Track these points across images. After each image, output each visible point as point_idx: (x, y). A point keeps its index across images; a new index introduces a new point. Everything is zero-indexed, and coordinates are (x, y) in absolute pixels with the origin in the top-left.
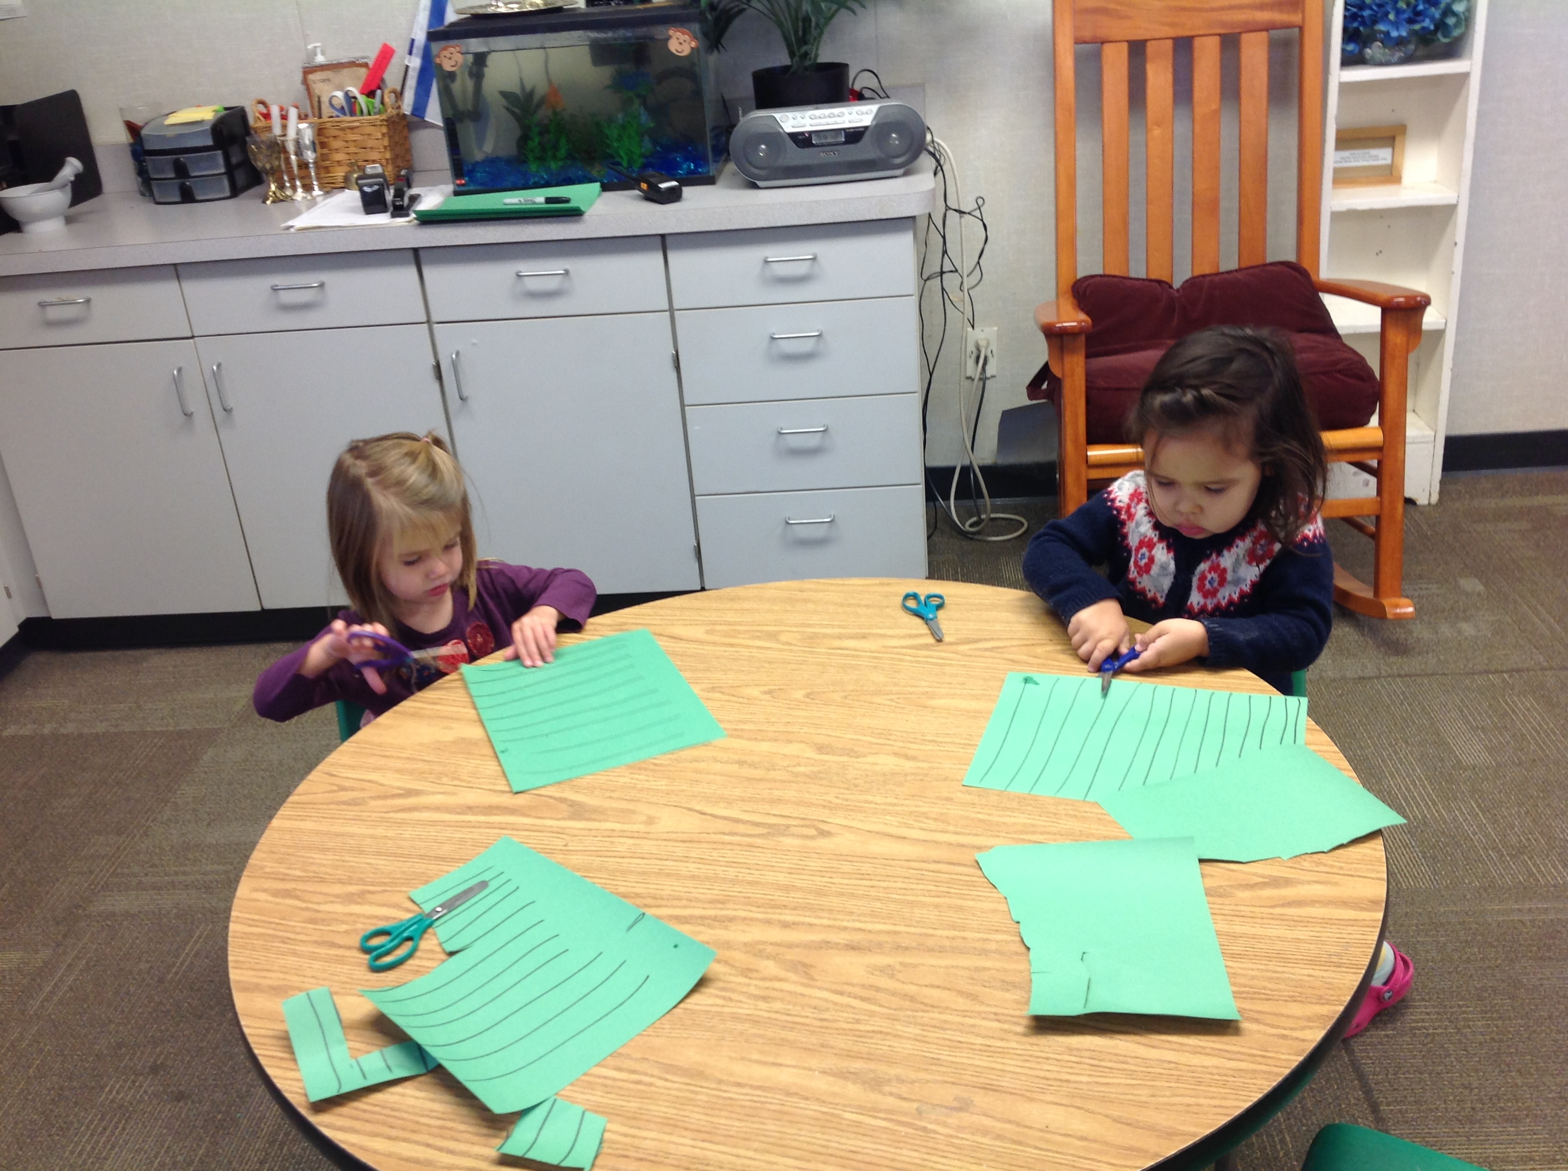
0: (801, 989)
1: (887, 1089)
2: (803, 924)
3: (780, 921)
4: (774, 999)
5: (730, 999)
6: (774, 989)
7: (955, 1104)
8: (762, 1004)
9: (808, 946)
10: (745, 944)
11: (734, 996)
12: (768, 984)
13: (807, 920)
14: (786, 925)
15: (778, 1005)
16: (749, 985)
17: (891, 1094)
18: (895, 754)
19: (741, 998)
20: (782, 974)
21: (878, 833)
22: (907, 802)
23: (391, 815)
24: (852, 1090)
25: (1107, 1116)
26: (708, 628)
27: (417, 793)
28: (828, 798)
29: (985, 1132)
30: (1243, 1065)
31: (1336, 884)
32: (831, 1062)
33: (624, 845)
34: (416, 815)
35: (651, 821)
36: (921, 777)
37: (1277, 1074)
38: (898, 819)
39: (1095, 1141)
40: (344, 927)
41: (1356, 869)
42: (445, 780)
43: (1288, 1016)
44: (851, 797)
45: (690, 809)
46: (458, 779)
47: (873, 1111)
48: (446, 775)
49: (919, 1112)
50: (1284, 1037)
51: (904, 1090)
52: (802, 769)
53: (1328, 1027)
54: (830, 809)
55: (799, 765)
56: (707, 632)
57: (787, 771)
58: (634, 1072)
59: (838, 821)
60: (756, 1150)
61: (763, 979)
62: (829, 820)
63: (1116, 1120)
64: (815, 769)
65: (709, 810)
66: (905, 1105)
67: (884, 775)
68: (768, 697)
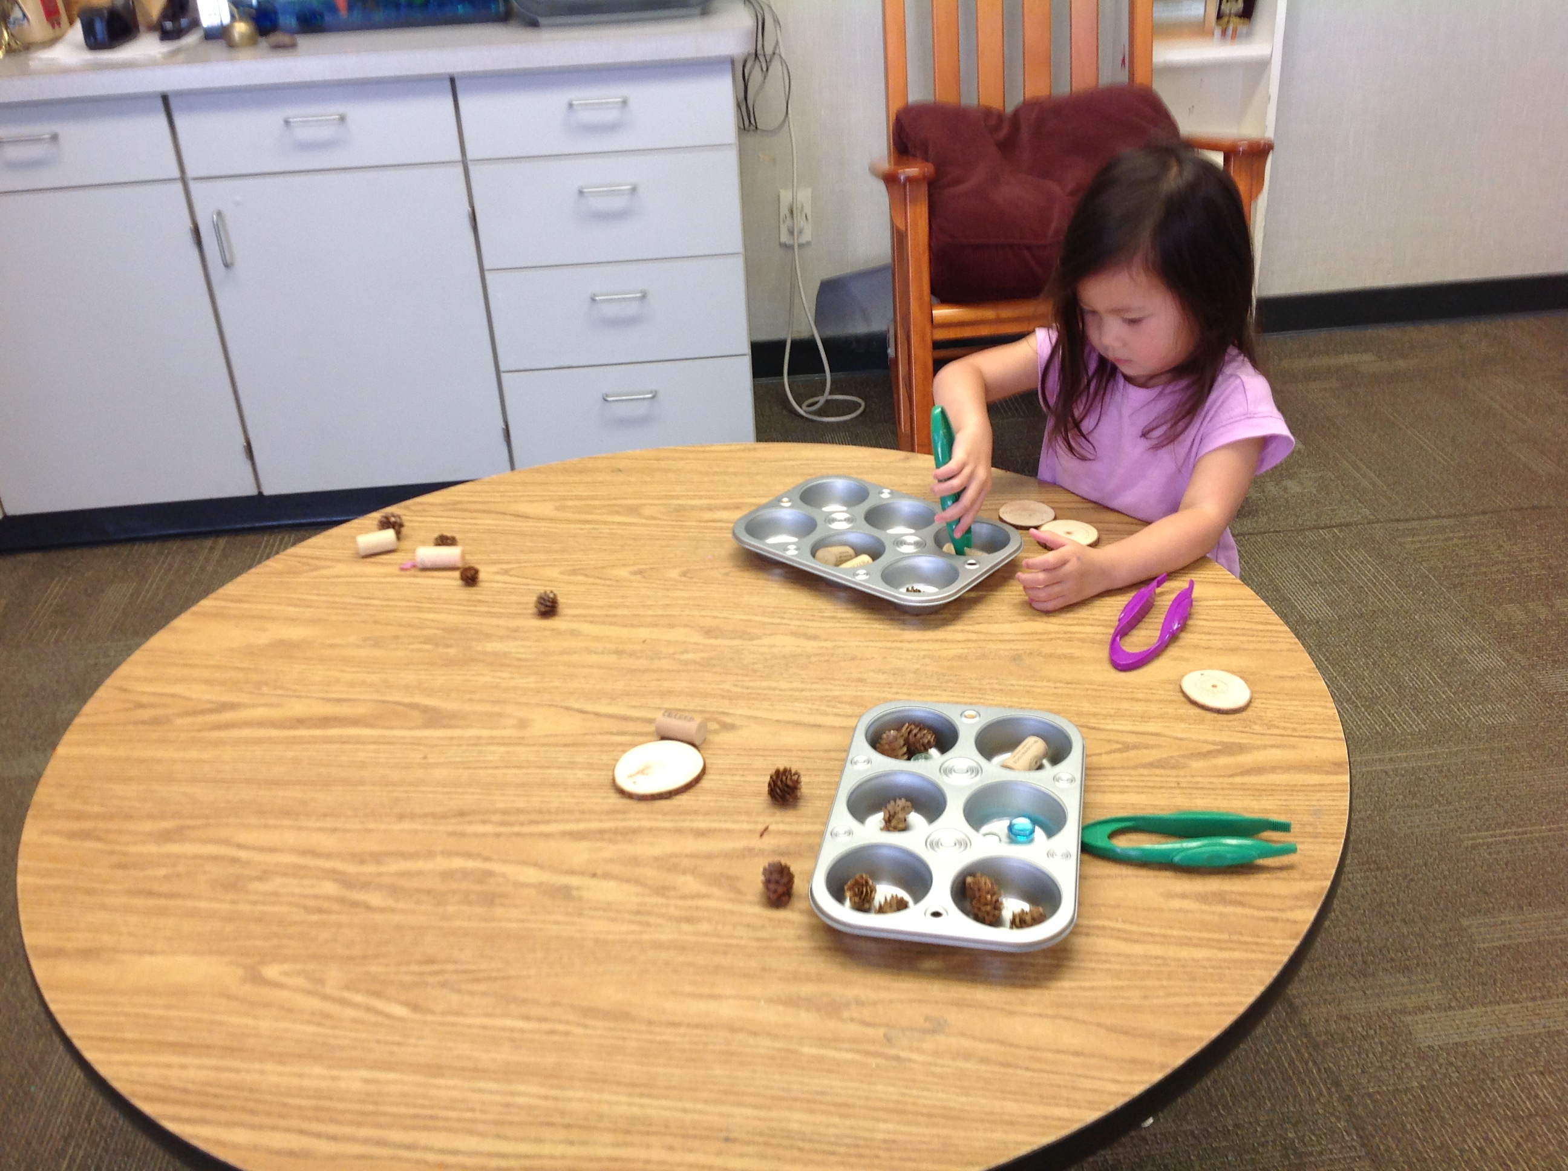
0: (728, 906)
1: (846, 1014)
2: (720, 830)
3: (691, 830)
4: (699, 920)
5: (648, 924)
6: (698, 908)
7: (927, 1025)
8: (686, 927)
9: (729, 855)
10: (656, 859)
11: (652, 920)
12: (689, 903)
13: (724, 826)
14: (700, 833)
15: (705, 927)
16: (667, 906)
17: (852, 1020)
18: (794, 634)
19: (660, 921)
20: (704, 889)
21: (788, 722)
22: (814, 686)
23: (206, 734)
24: (807, 1019)
25: (1099, 1025)
26: (558, 504)
27: (233, 706)
28: (727, 687)
29: (967, 1056)
30: (1236, 955)
31: (1294, 747)
32: (777, 988)
33: (494, 754)
34: (235, 733)
35: (523, 724)
36: (826, 658)
37: (1276, 963)
38: (809, 706)
39: (1092, 1055)
40: (162, 872)
41: (1311, 730)
42: (265, 689)
43: (1274, 896)
44: (751, 684)
45: (567, 708)
46: (282, 688)
47: (834, 1041)
48: (266, 684)
49: (888, 1039)
50: (1274, 920)
51: (866, 1014)
52: (690, 656)
53: (1319, 906)
54: (731, 699)
55: (686, 651)
56: (558, 509)
57: (674, 659)
58: (545, 1020)
59: (740, 711)
60: (706, 1101)
61: (684, 897)
62: (731, 711)
63: (1112, 1029)
64: (705, 655)
65: (589, 707)
66: (870, 1032)
67: (784, 657)
68: (638, 577)
